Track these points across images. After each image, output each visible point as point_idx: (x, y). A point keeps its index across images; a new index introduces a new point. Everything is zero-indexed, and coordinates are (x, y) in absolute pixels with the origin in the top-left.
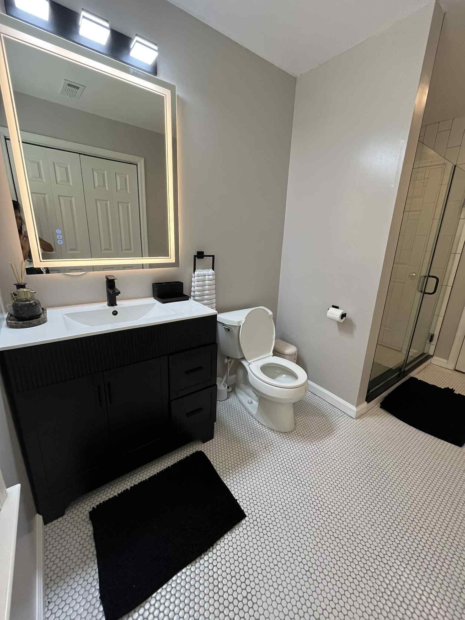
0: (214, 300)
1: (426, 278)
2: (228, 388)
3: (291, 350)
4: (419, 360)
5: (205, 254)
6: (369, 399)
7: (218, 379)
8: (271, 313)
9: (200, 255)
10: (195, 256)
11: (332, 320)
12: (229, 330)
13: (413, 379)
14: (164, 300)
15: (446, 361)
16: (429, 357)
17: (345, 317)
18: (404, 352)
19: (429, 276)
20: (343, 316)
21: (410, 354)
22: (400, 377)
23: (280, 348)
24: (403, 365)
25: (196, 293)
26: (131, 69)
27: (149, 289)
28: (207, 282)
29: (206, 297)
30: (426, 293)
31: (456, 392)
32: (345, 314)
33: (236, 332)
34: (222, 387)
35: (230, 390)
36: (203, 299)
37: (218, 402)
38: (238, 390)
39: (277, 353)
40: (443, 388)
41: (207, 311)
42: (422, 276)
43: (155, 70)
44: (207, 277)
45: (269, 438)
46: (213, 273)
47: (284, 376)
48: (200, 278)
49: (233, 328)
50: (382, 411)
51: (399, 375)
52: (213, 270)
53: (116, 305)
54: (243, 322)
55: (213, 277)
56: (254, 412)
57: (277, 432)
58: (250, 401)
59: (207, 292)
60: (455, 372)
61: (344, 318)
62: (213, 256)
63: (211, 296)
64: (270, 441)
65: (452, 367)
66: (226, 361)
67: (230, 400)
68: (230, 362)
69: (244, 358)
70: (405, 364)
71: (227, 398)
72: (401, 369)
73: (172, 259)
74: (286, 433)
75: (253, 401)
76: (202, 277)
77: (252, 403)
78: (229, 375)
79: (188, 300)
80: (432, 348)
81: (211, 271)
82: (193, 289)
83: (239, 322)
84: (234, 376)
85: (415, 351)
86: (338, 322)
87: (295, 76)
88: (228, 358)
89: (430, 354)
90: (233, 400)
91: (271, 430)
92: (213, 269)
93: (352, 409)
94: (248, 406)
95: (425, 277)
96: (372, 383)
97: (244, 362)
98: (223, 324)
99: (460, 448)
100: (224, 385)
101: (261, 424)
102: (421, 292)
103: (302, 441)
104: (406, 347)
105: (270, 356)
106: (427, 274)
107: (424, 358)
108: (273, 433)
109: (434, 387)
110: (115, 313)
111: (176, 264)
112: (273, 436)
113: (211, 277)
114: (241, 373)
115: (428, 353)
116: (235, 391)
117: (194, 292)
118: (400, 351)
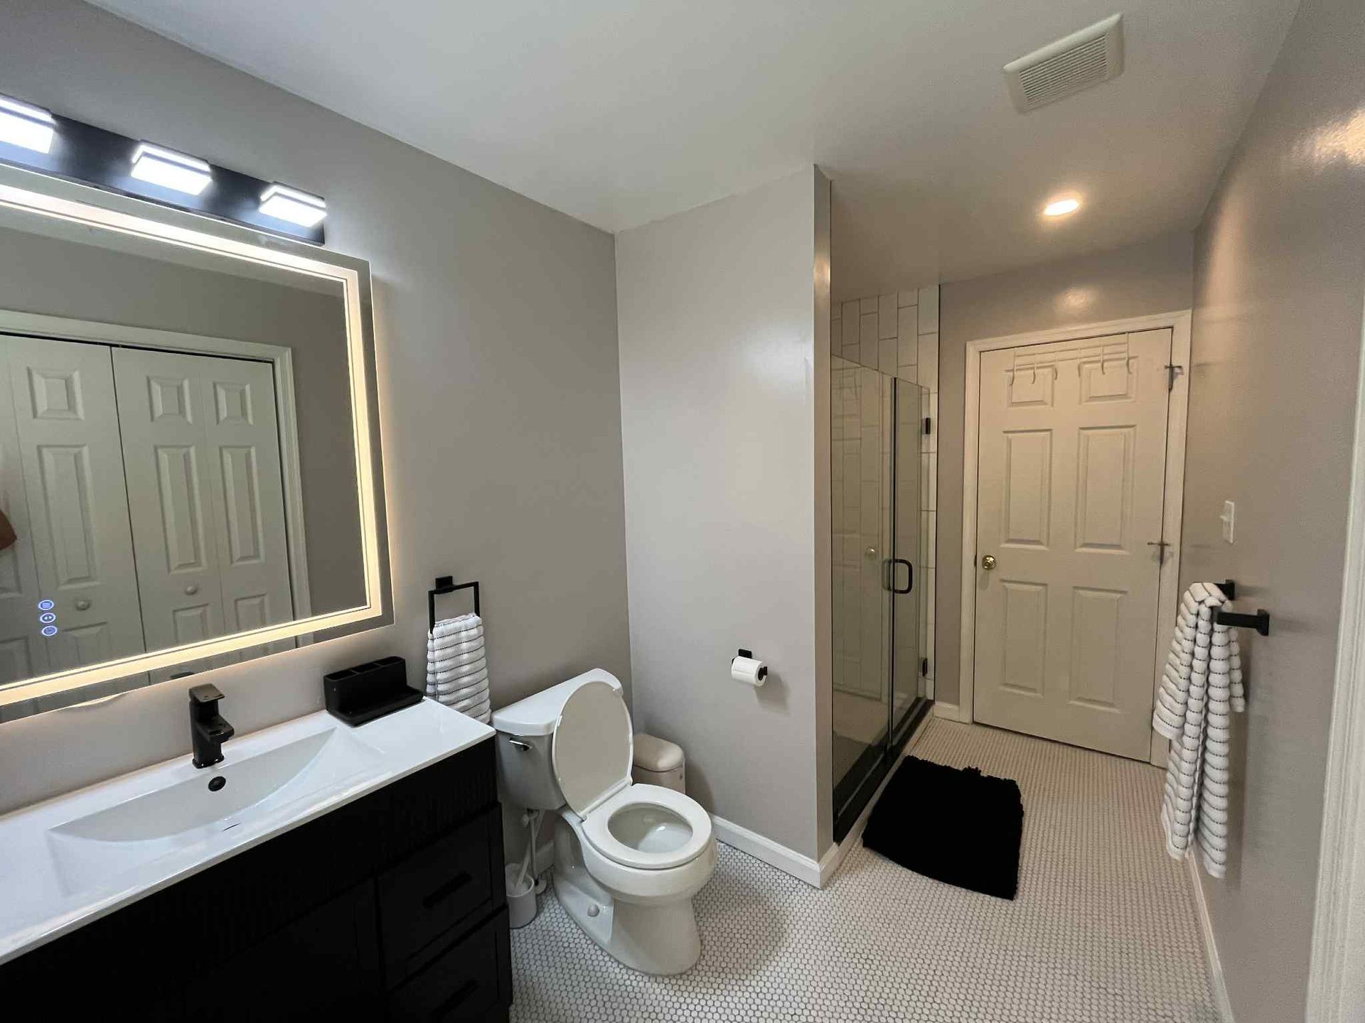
0: (485, 683)
1: (892, 564)
2: (536, 885)
3: (670, 757)
4: (913, 715)
5: (456, 582)
6: (839, 835)
8: (616, 684)
9: (445, 585)
10: (432, 592)
11: (742, 683)
12: (526, 748)
13: (911, 761)
14: (359, 718)
15: (955, 707)
16: (929, 704)
17: (766, 674)
19: (895, 561)
20: (763, 671)
21: (896, 708)
22: (886, 764)
23: (647, 757)
24: (887, 735)
25: (439, 676)
27: (317, 692)
28: (464, 646)
30: (897, 591)
31: (984, 774)
32: (766, 668)
33: (542, 749)
34: (520, 890)
35: (542, 888)
36: (460, 685)
38: (560, 885)
39: (640, 775)
40: (961, 769)
42: (885, 561)
44: (463, 634)
46: (477, 622)
47: (662, 828)
48: (447, 639)
49: (533, 741)
50: (867, 853)
51: (884, 761)
52: (479, 616)
53: (221, 759)
54: (558, 724)
55: (479, 632)
56: (605, 937)
58: (593, 909)
60: (974, 726)
62: (476, 585)
63: (476, 676)
65: (968, 719)
66: (526, 819)
67: (545, 917)
68: (535, 820)
69: (566, 807)
70: (891, 731)
71: (537, 914)
72: (886, 747)
73: (374, 608)
75: (601, 907)
76: (453, 637)
77: (598, 911)
79: (420, 701)
80: (930, 684)
81: (473, 619)
82: (430, 668)
83: (548, 726)
85: (904, 697)
86: (755, 687)
87: (610, 232)
88: (530, 811)
89: (929, 698)
90: (551, 915)
92: (478, 613)
93: (812, 867)
94: (589, 923)
95: (890, 562)
96: (840, 794)
97: (571, 818)
98: (512, 737)
100: (525, 880)
101: (625, 966)
102: (889, 589)
104: (886, 699)
105: (626, 786)
106: (892, 558)
107: (921, 708)
108: (655, 986)
109: (947, 768)
110: (217, 784)
111: (386, 618)
113: (474, 632)
114: (564, 837)
115: (925, 696)
116: (553, 888)
117: (434, 673)
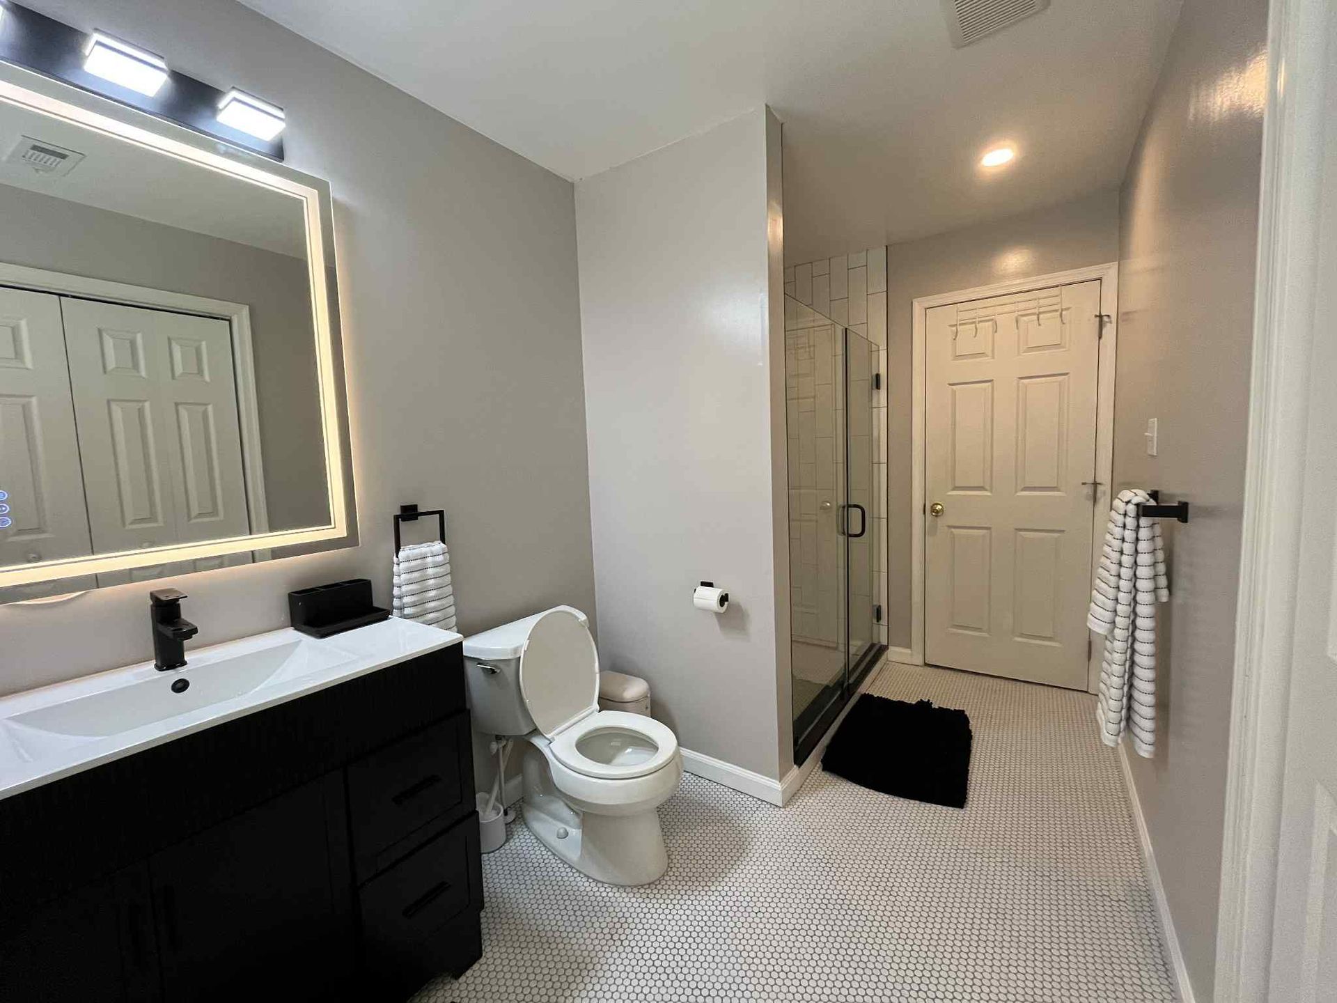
0: (452, 610)
1: (846, 509)
2: (506, 813)
3: (635, 689)
4: (868, 659)
5: (420, 510)
6: (799, 759)
7: (479, 796)
8: (582, 617)
9: (409, 513)
10: (397, 518)
11: (704, 610)
12: (493, 672)
13: (867, 698)
14: (324, 630)
15: (908, 651)
16: (882, 649)
17: (727, 600)
18: (842, 648)
19: (849, 506)
20: (724, 599)
21: (852, 650)
22: (844, 699)
23: (613, 690)
24: (844, 674)
25: (406, 600)
26: (219, 146)
27: (281, 611)
28: (430, 571)
29: (432, 604)
30: (851, 536)
31: (935, 706)
32: (727, 595)
33: (509, 672)
34: (490, 815)
35: (511, 817)
36: (426, 610)
37: (485, 857)
38: (530, 815)
39: (607, 702)
40: (914, 703)
41: (437, 638)
42: (840, 507)
43: (279, 152)
44: (429, 560)
45: (618, 909)
46: (443, 549)
47: (629, 750)
48: (413, 563)
49: (501, 665)
50: (827, 776)
51: (841, 696)
52: (444, 543)
53: (184, 663)
54: (525, 647)
55: (445, 559)
56: (574, 854)
57: (632, 887)
58: (562, 831)
59: (432, 593)
60: (926, 667)
61: (726, 603)
62: (441, 513)
63: (443, 602)
64: (620, 915)
65: (920, 661)
66: (494, 746)
67: (515, 843)
68: (504, 747)
69: (536, 731)
70: (848, 672)
71: (507, 840)
72: (843, 684)
73: (339, 529)
74: (651, 886)
75: (568, 829)
76: (419, 562)
77: (567, 834)
78: (505, 783)
79: (386, 618)
80: (884, 630)
81: (438, 546)
82: (396, 591)
83: (516, 650)
84: (516, 781)
85: (859, 643)
86: (717, 614)
87: (570, 180)
88: (498, 738)
89: (883, 644)
90: (522, 840)
91: (619, 886)
92: (443, 541)
93: (772, 787)
94: (559, 845)
95: (844, 507)
96: (800, 725)
97: (538, 742)
98: (479, 662)
99: (962, 811)
100: (494, 808)
101: (594, 880)
102: (844, 533)
103: (689, 892)
104: (842, 640)
105: (593, 712)
106: (846, 503)
107: (875, 653)
108: (624, 895)
109: (901, 703)
110: (181, 686)
111: (351, 540)
112: (625, 901)
113: (440, 558)
114: (532, 768)
115: (879, 642)
116: (522, 817)
117: (400, 598)
118: (836, 649)
